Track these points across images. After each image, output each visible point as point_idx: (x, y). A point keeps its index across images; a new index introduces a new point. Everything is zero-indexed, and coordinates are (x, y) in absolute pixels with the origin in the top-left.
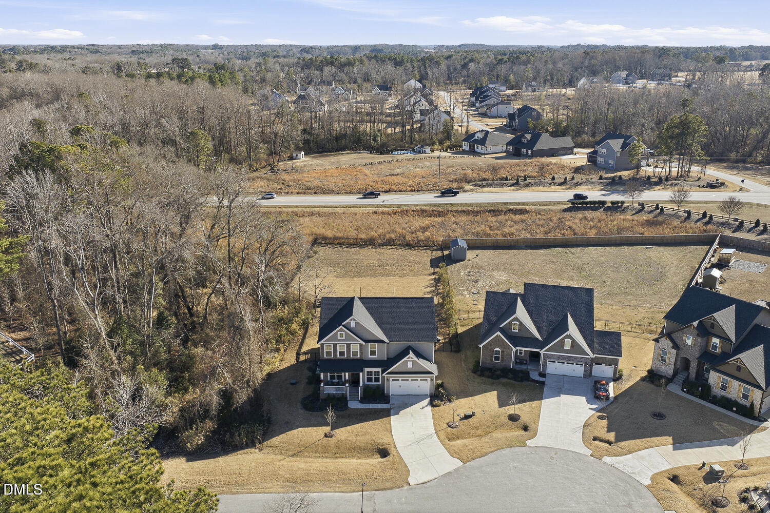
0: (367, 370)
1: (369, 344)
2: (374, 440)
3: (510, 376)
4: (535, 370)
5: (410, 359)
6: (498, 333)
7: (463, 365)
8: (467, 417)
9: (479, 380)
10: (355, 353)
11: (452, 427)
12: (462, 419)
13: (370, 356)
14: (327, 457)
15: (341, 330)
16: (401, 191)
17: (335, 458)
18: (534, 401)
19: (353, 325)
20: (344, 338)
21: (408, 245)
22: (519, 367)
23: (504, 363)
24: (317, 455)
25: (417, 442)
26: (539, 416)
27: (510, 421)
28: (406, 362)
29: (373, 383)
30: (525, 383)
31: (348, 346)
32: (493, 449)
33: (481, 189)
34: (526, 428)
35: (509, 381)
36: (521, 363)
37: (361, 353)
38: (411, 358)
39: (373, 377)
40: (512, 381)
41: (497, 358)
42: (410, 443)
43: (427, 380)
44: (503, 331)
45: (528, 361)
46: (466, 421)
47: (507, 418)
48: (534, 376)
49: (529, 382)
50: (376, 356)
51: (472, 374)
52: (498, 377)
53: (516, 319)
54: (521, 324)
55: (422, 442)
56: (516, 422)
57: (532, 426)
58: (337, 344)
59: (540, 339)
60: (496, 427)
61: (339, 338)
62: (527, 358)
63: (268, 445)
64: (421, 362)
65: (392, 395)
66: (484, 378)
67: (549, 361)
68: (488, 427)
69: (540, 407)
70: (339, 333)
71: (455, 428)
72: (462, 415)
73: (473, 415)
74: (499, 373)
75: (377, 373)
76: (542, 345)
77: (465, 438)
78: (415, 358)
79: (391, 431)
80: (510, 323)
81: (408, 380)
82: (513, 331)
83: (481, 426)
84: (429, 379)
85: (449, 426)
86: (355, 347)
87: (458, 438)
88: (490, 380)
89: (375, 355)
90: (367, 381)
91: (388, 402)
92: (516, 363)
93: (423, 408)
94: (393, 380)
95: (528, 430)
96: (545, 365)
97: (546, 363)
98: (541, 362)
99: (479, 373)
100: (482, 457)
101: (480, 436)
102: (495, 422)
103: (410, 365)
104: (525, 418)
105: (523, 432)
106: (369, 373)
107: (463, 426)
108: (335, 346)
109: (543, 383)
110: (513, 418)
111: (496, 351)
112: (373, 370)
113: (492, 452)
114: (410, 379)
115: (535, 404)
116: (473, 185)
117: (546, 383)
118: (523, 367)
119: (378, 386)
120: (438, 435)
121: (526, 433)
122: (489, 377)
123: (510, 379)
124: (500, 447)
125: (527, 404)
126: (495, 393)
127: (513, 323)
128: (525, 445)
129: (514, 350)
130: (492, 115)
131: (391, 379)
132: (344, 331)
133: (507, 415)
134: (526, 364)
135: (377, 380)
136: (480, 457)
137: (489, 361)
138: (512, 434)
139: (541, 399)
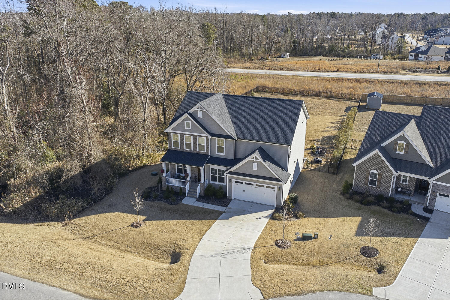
0: (212, 166)
1: (217, 139)
2: (176, 241)
3: (385, 204)
4: (420, 203)
5: (254, 160)
6: (377, 151)
7: (334, 186)
8: (306, 238)
9: (344, 202)
10: (202, 147)
11: (279, 247)
12: (298, 239)
13: (217, 153)
14: (116, 248)
15: (187, 119)
16: (347, 72)
17: (124, 251)
18: (406, 237)
19: (200, 115)
20: (190, 128)
21: (332, 97)
22: (399, 197)
23: (381, 190)
24: (109, 243)
25: (223, 254)
26: (407, 257)
27: (362, 256)
28: (251, 162)
29: (217, 183)
30: (402, 215)
31: (195, 138)
32: (319, 287)
33: (414, 74)
34: (380, 270)
35: (382, 209)
36: (403, 193)
37: (207, 148)
38: (256, 158)
39: (218, 176)
40: (385, 210)
41: (373, 182)
42: (213, 253)
43: (274, 188)
44: (384, 150)
45: (413, 192)
46: (301, 243)
47: (358, 250)
48: (417, 209)
49: (407, 216)
50: (224, 154)
51: (340, 196)
52: (369, 203)
53: (403, 138)
54: (409, 145)
55: (228, 256)
56: (369, 259)
57: (390, 269)
58: (183, 134)
59: (432, 166)
60: (339, 258)
61: (186, 128)
62: (412, 188)
63: (75, 223)
64: (268, 165)
65: (235, 199)
66: (352, 202)
67: (440, 195)
68: (329, 256)
69: (413, 247)
70: (185, 122)
71: (283, 248)
72: (300, 235)
73: (314, 238)
74: (372, 199)
75: (221, 172)
76: (432, 173)
77: (290, 264)
78: (261, 160)
79: (203, 235)
80: (395, 142)
81: (252, 185)
82: (398, 152)
83: (318, 253)
84: (276, 187)
85: (276, 245)
86: (202, 141)
87: (280, 262)
88: (358, 204)
89: (223, 152)
90: (212, 180)
91: (226, 205)
92: (397, 192)
93: (260, 218)
94: (236, 182)
95: (383, 272)
96: (433, 199)
97: (435, 196)
98: (429, 195)
99: (348, 195)
100: (295, 295)
101: (312, 265)
102: (340, 252)
103: (255, 167)
104: (384, 256)
105: (374, 274)
106: (214, 171)
107: (294, 248)
108: (182, 136)
109: (427, 219)
110: (367, 252)
111: (372, 173)
112: (218, 167)
113: (314, 292)
114: (255, 184)
115: (406, 241)
116: (407, 71)
117: (430, 220)
118: (405, 198)
119: (221, 187)
120: (253, 252)
121: (379, 276)
122: (357, 201)
123: (384, 208)
124: (329, 288)
125: (395, 239)
126: (359, 219)
127: (399, 142)
128: (370, 294)
129: (395, 174)
130: (438, 43)
131: (234, 181)
132: (190, 120)
133: (360, 247)
134: (410, 195)
135: (222, 180)
136: (292, 295)
137: (363, 185)
138: (357, 272)
139: (418, 236)
